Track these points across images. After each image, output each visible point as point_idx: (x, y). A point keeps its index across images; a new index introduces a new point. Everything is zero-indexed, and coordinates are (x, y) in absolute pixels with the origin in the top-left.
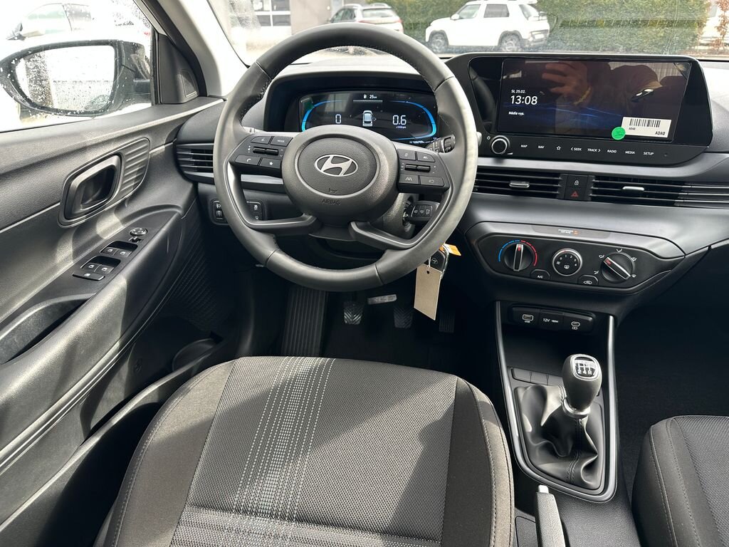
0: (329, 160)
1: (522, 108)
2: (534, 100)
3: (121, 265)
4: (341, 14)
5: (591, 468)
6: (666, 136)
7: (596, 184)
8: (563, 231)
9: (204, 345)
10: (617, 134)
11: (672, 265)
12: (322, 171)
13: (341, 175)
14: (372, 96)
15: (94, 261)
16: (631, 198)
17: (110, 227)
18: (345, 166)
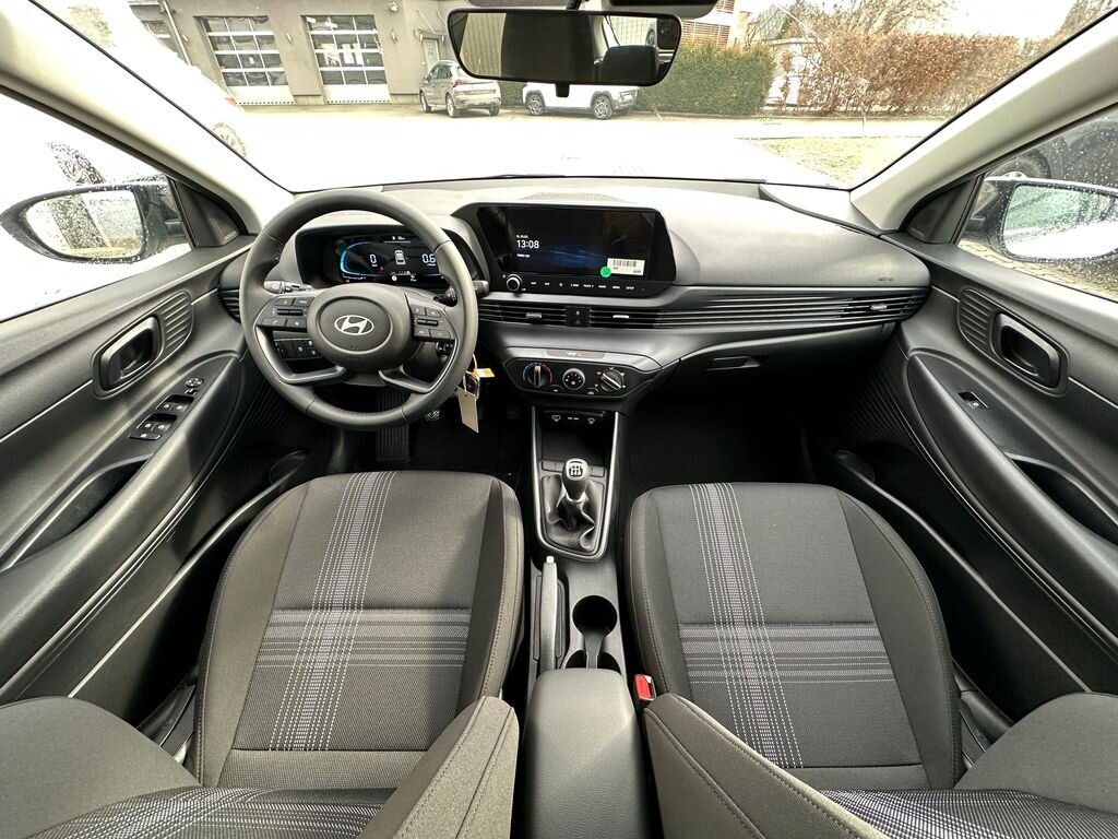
0: (347, 321)
1: (526, 251)
2: (536, 244)
3: (178, 421)
4: (437, 71)
5: (590, 536)
6: (642, 274)
7: (593, 314)
8: (570, 353)
9: (296, 456)
10: (604, 273)
11: (652, 375)
12: (342, 331)
13: (360, 333)
14: (400, 238)
15: (150, 420)
16: (621, 324)
17: (165, 381)
18: (362, 325)
